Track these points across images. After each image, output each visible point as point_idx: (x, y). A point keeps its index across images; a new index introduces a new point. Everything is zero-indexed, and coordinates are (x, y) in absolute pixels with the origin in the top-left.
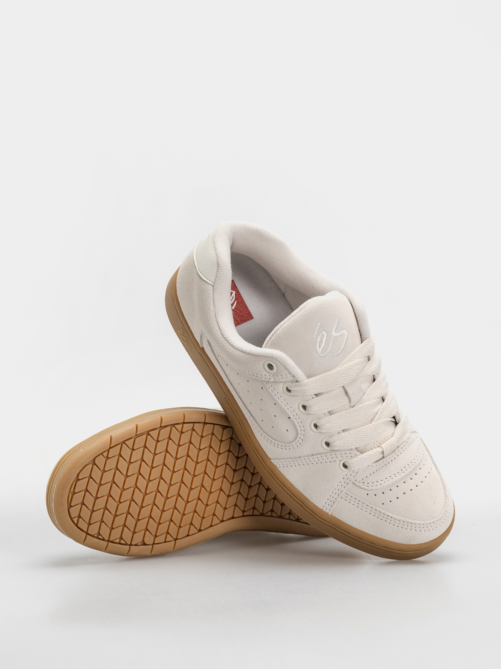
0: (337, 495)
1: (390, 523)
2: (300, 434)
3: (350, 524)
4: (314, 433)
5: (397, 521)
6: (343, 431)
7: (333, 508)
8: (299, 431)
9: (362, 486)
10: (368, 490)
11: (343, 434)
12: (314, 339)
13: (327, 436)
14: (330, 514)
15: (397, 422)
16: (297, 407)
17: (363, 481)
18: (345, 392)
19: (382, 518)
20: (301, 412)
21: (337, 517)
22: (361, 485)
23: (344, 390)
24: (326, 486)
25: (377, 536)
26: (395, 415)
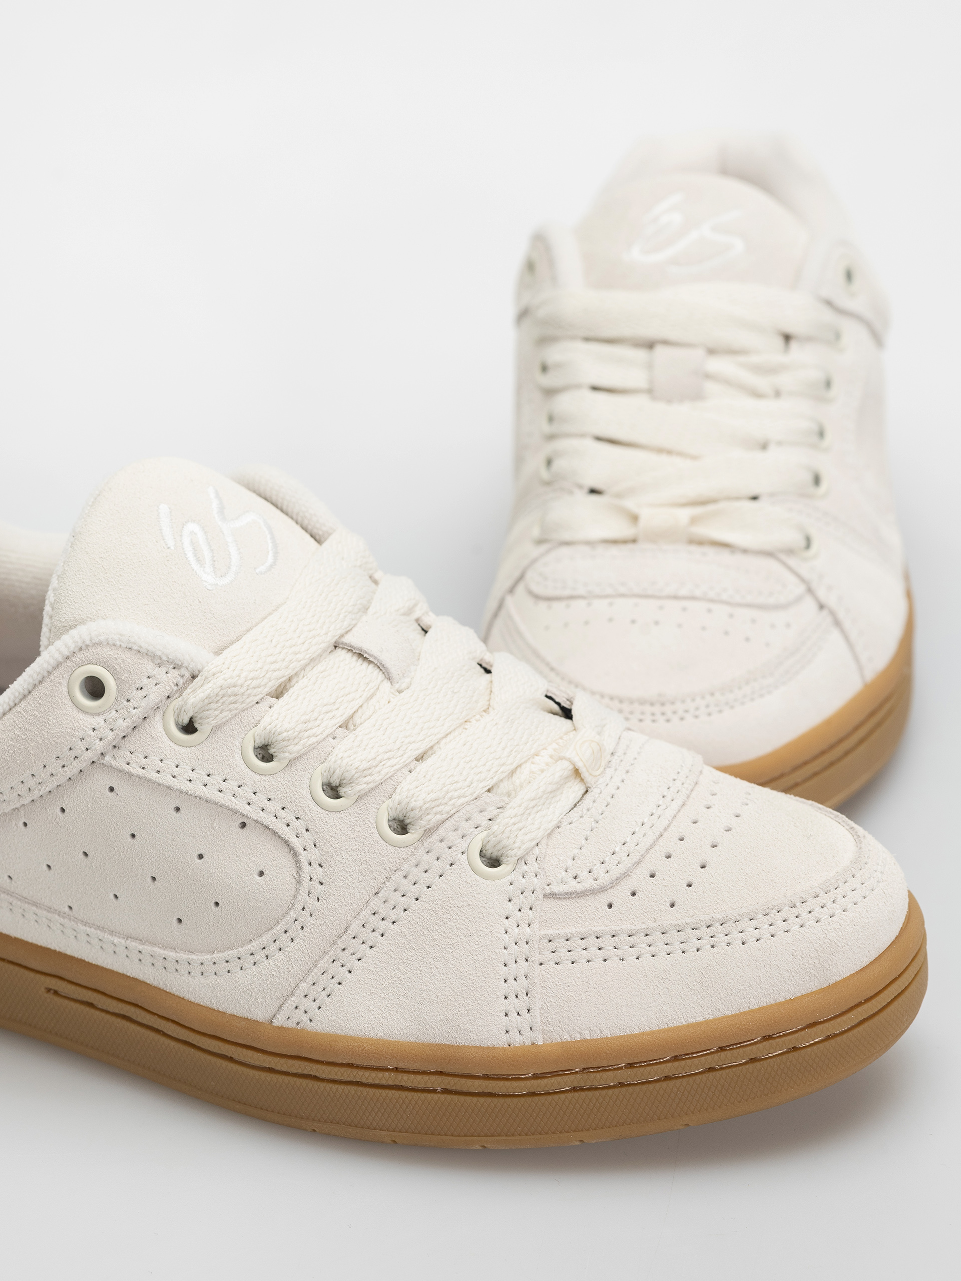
0: (521, 961)
1: (728, 944)
2: (302, 851)
3: (618, 1033)
4: (338, 814)
5: (745, 924)
6: (420, 758)
7: (536, 1011)
8: (293, 840)
9: (579, 887)
10: (603, 889)
11: (422, 767)
12: (172, 548)
13: (383, 799)
14: (540, 1043)
15: (566, 705)
16: (243, 766)
17: (571, 873)
18: (355, 658)
19: (698, 944)
20: (263, 777)
21: (567, 1038)
22: (573, 885)
23: (350, 654)
24: (475, 957)
25: (721, 1015)
26: (548, 691)
